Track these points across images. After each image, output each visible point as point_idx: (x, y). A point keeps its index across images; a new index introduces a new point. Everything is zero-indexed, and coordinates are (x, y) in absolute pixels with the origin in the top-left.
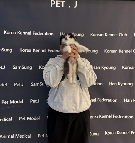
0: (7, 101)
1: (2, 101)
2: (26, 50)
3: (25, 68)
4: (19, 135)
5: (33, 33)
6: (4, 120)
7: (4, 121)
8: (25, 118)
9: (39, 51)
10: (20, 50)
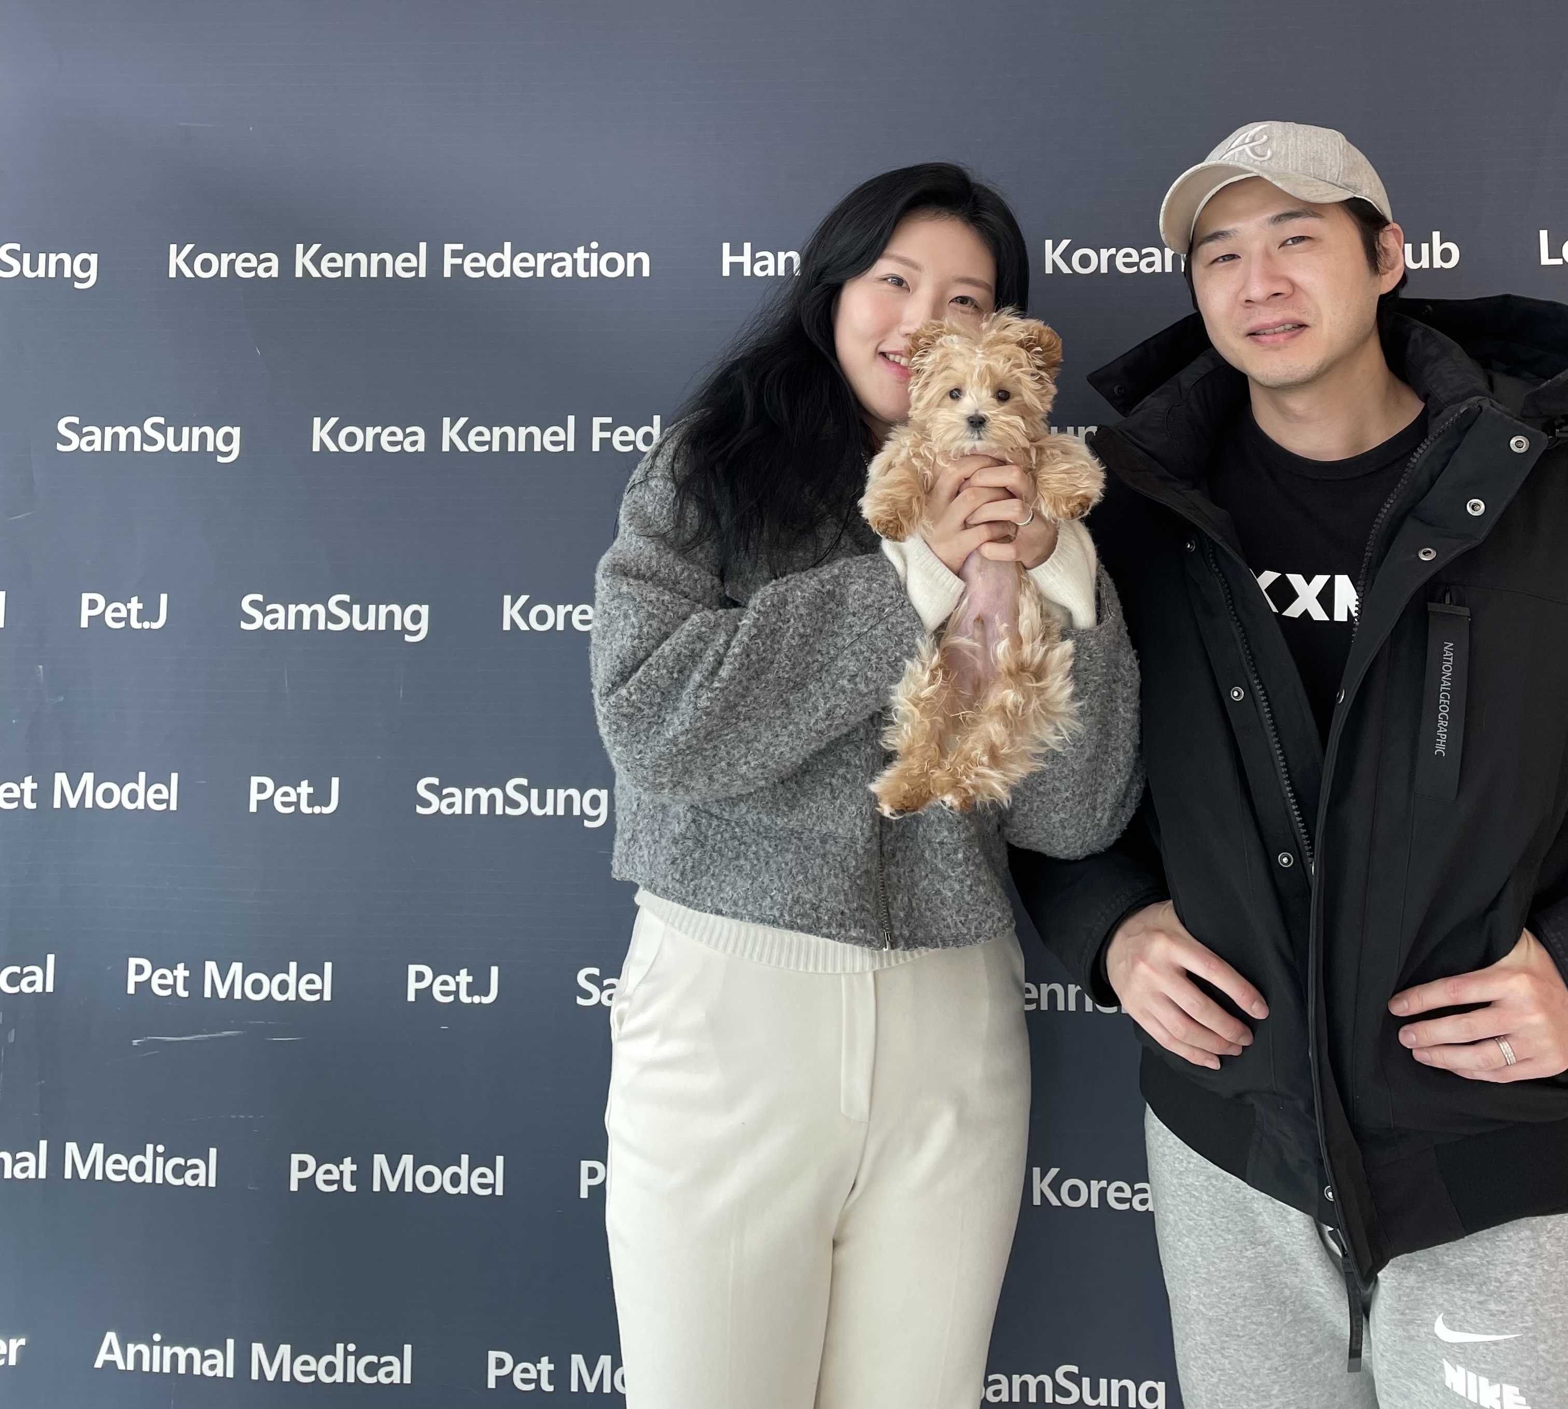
0: (181, 972)
1: (133, 962)
2: (371, 431)
3: (364, 619)
4: (285, 1350)
5: (448, 261)
6: (141, 1169)
7: (148, 1178)
8: (348, 1166)
9: (504, 437)
10: (320, 434)
